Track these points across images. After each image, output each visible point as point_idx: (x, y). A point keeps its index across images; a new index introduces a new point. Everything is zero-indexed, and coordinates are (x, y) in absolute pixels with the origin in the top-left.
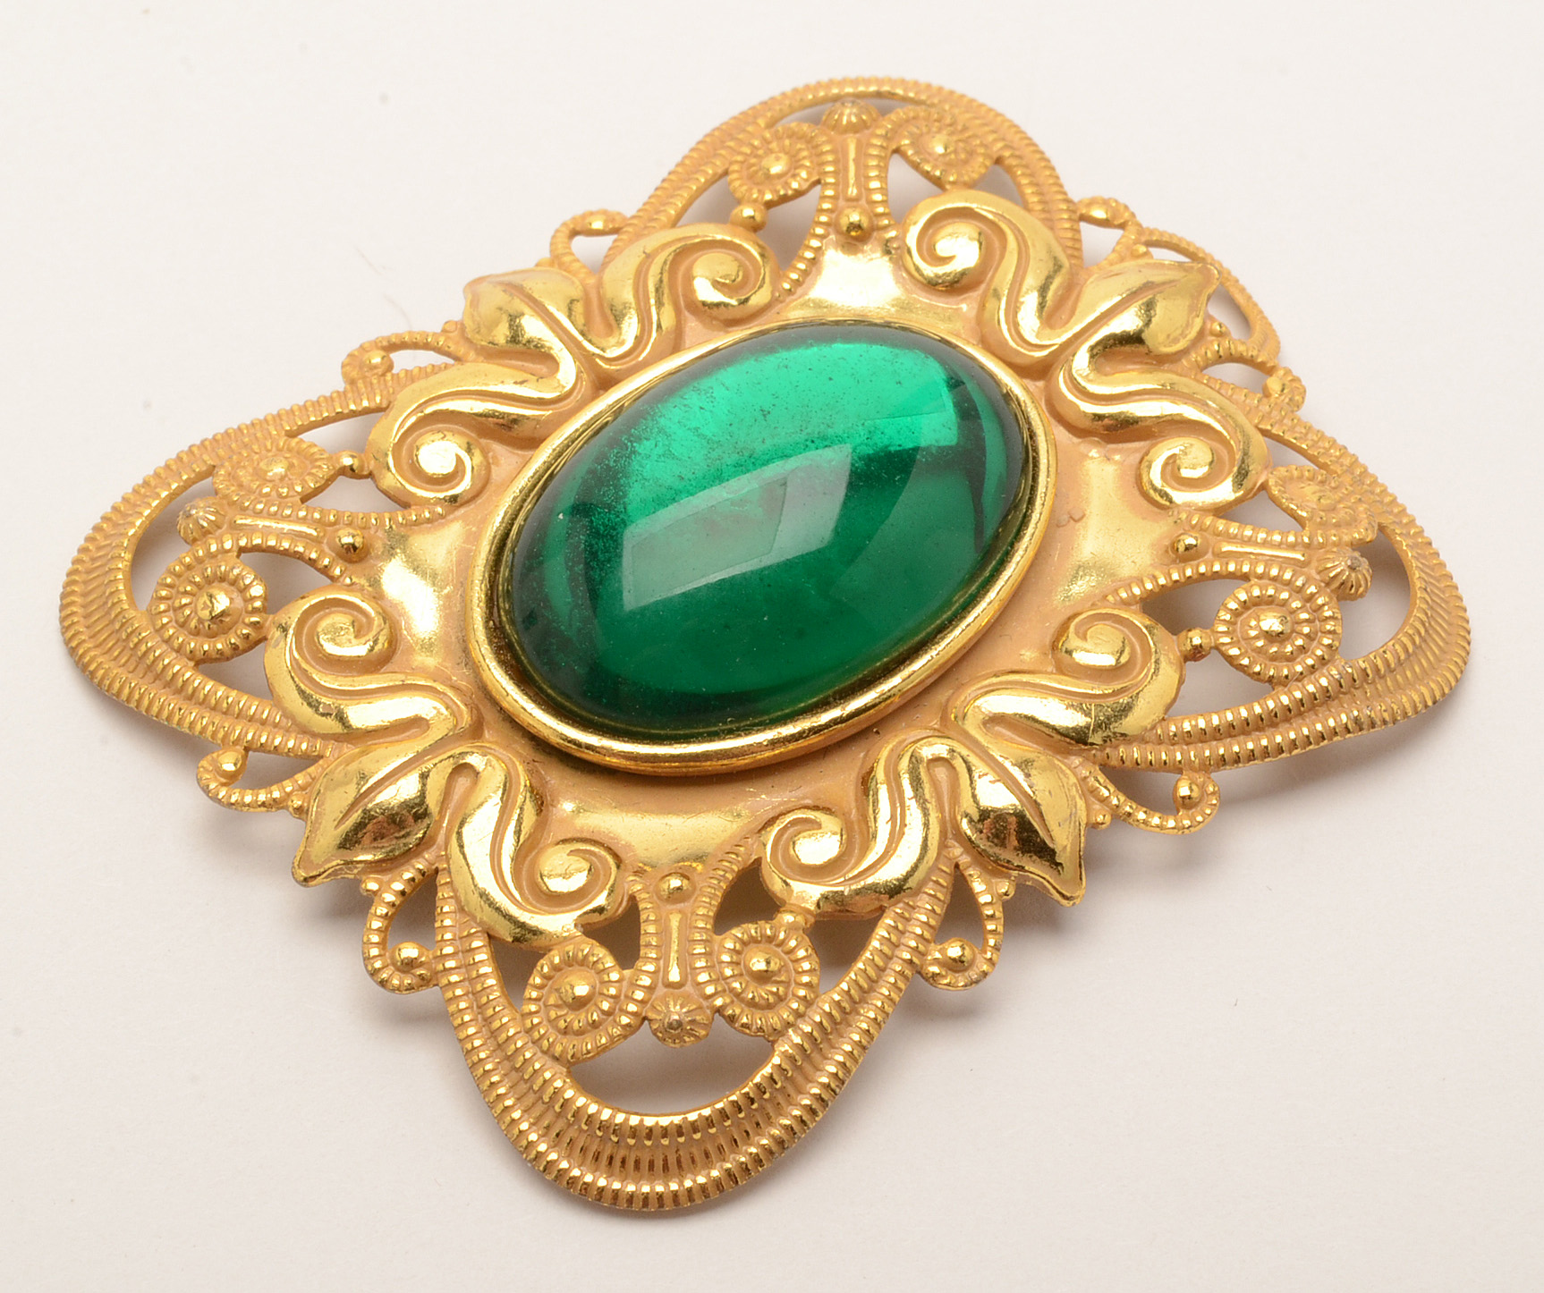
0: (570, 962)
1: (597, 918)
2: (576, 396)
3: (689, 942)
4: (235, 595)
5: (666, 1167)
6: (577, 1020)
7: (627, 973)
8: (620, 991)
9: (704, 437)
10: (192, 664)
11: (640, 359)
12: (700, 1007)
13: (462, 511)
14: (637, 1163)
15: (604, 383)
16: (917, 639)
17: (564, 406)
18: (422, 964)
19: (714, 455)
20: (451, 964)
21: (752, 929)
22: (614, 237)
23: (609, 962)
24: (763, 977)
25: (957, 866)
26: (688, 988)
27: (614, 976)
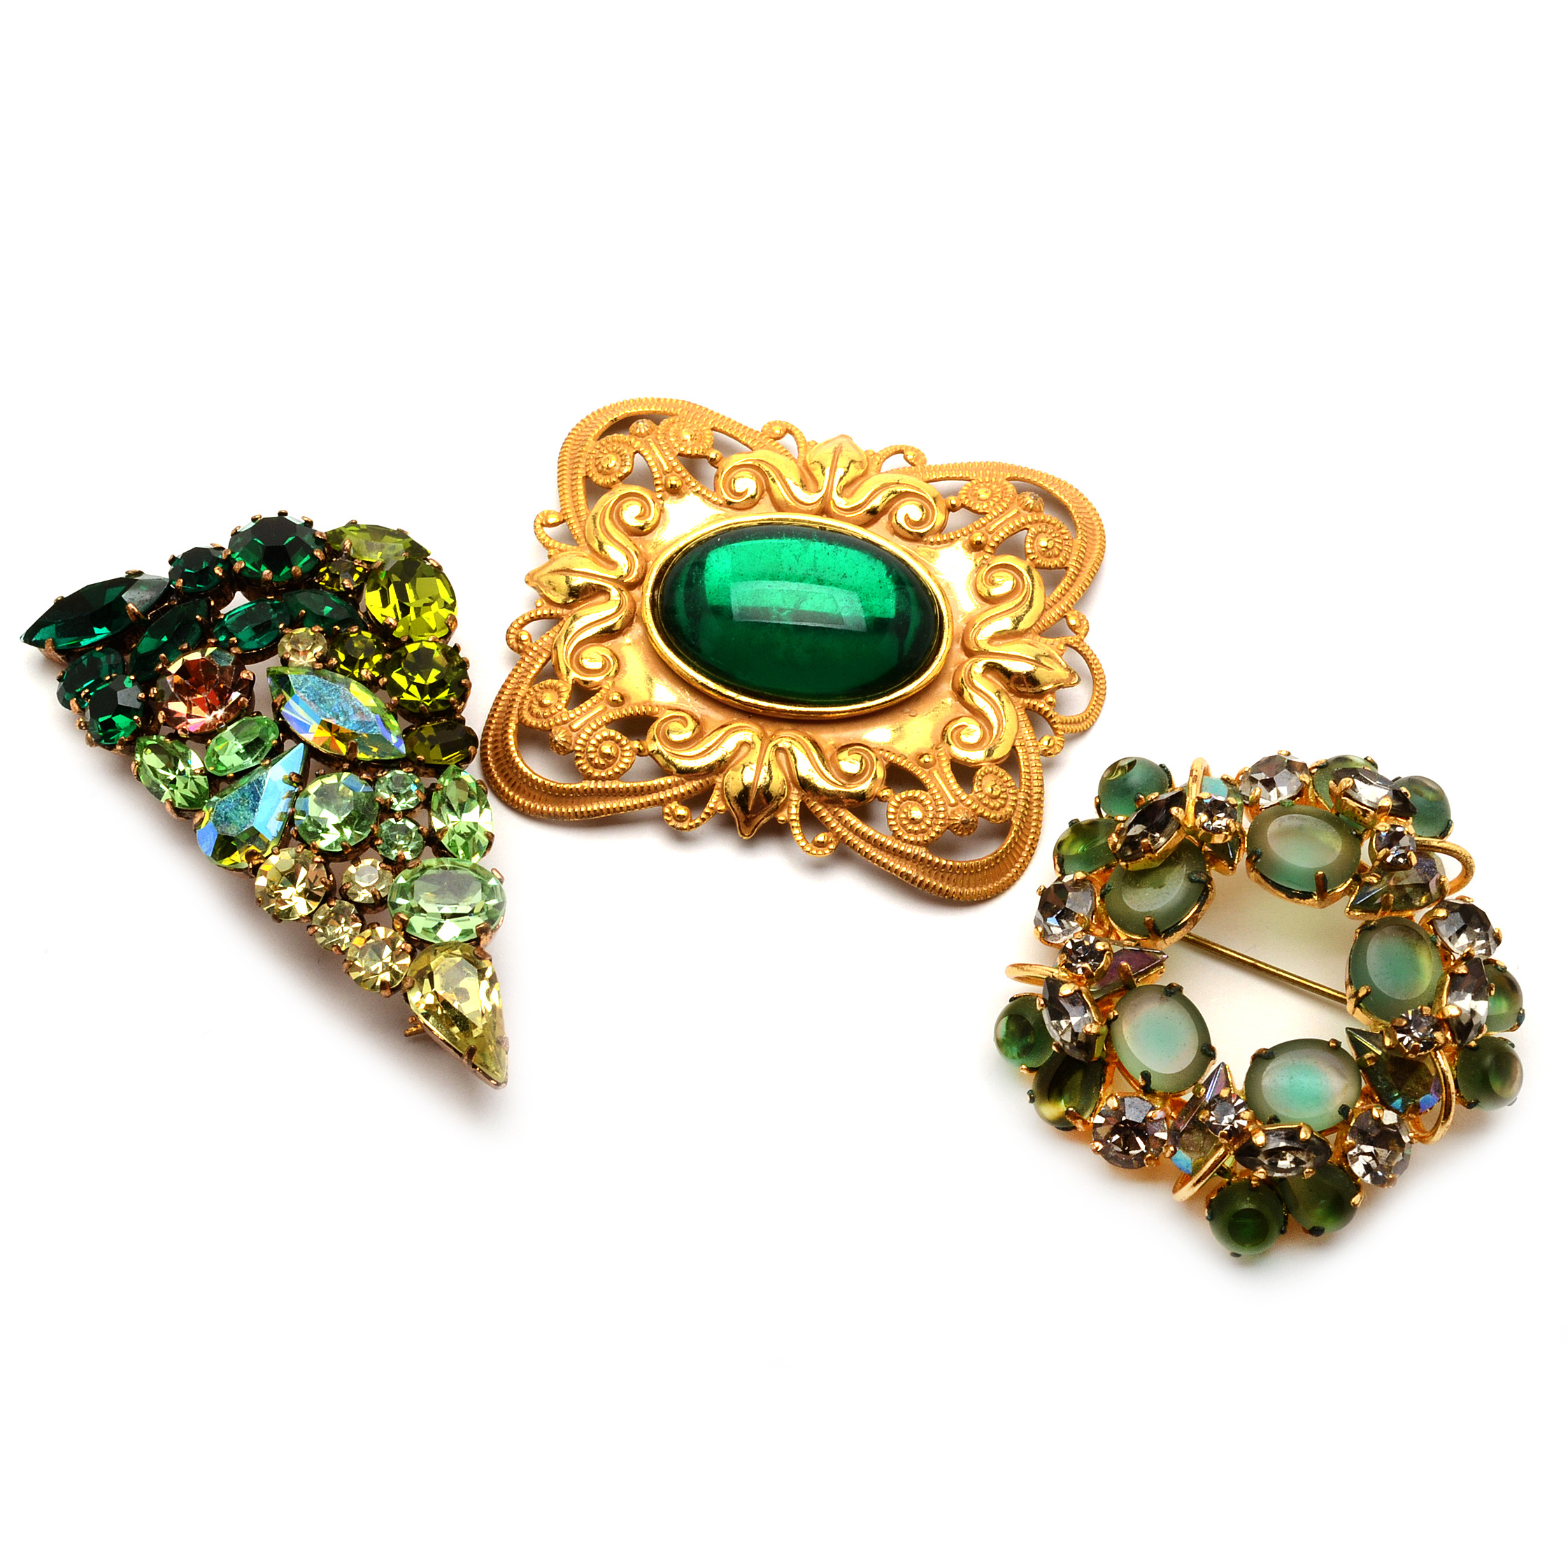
0: (557, 690)
1: (582, 684)
2: (810, 508)
3: (593, 718)
4: (618, 464)
5: (513, 785)
6: (537, 709)
7: (565, 710)
8: (555, 713)
9: (815, 563)
10: (585, 475)
11: (847, 516)
12: (570, 744)
13: (729, 510)
14: (507, 775)
15: (824, 511)
16: (790, 698)
17: (800, 506)
18: (523, 644)
19: (810, 572)
20: (531, 654)
21: (619, 737)
22: (909, 465)
23: (564, 701)
24: (604, 756)
25: (715, 785)
26: (574, 734)
27: (560, 707)
